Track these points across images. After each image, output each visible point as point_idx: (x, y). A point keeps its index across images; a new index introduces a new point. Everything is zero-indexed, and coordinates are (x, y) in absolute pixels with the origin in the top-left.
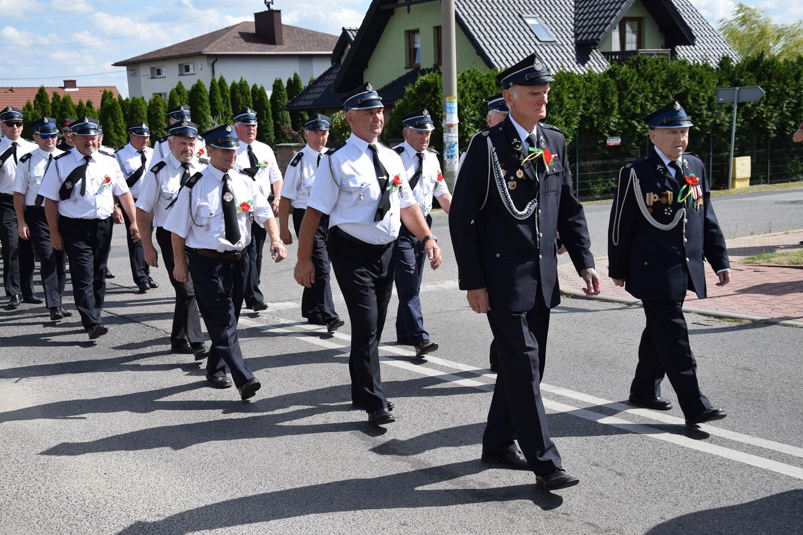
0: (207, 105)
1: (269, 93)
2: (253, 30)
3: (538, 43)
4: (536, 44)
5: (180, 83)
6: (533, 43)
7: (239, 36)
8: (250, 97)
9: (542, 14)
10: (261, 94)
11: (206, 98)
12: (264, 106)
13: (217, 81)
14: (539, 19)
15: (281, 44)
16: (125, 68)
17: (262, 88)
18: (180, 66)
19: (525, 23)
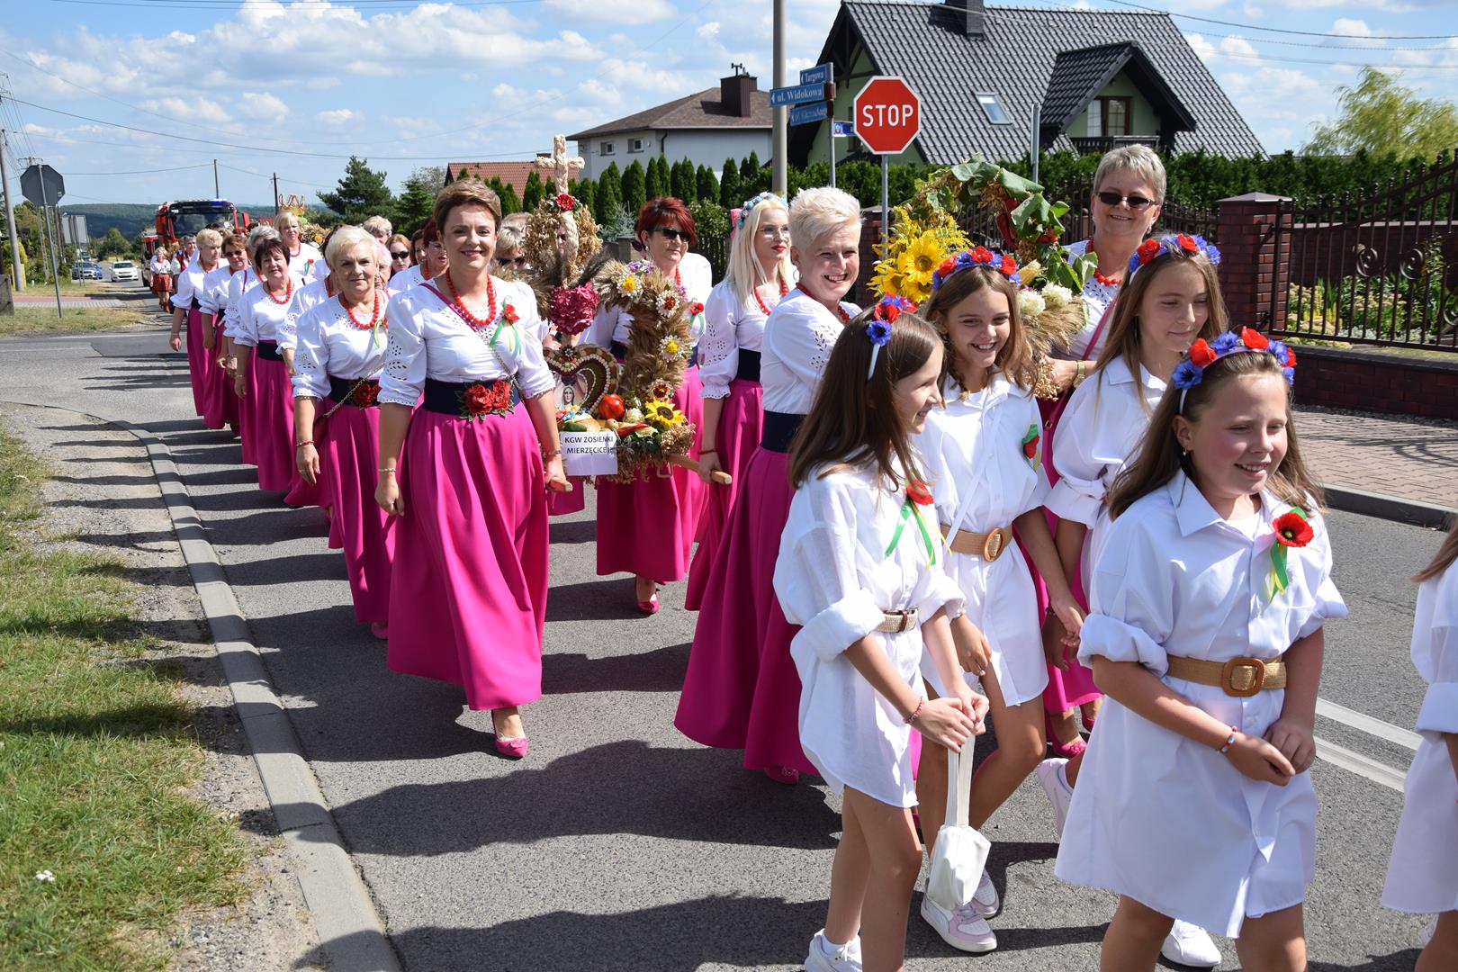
0: (643, 189)
1: (718, 175)
2: (718, 99)
3: (988, 125)
4: (985, 128)
5: (613, 163)
6: (981, 126)
7: (700, 105)
8: (694, 180)
9: (1002, 91)
10: (707, 177)
11: (642, 180)
12: (710, 191)
13: (657, 161)
14: (998, 97)
15: (748, 115)
16: (576, 143)
17: (710, 170)
18: (630, 141)
19: (977, 102)
